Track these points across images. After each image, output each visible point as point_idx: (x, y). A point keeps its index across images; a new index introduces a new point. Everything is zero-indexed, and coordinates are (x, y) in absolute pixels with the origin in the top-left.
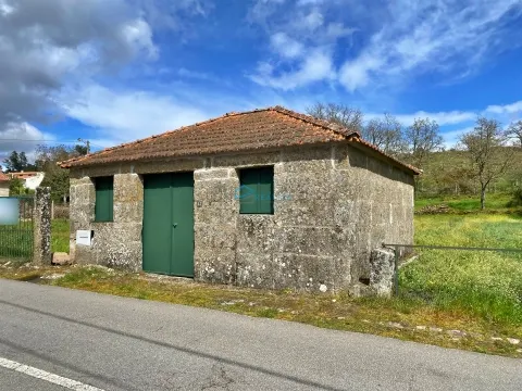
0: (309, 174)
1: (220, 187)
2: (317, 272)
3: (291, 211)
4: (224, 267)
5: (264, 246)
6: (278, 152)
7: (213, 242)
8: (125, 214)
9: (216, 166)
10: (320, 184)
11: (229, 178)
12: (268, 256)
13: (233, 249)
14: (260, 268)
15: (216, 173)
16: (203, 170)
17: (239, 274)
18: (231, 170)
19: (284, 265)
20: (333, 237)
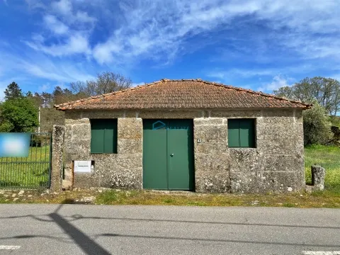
0: (281, 125)
1: (216, 130)
2: (286, 181)
3: (269, 146)
4: (220, 182)
5: (251, 167)
6: (260, 111)
7: (211, 166)
8: (129, 148)
9: (213, 116)
10: (287, 131)
11: (223, 124)
12: (253, 174)
13: (227, 170)
14: (247, 180)
15: (213, 121)
16: (202, 119)
17: (232, 186)
18: (224, 120)
19: (265, 178)
20: (295, 160)
